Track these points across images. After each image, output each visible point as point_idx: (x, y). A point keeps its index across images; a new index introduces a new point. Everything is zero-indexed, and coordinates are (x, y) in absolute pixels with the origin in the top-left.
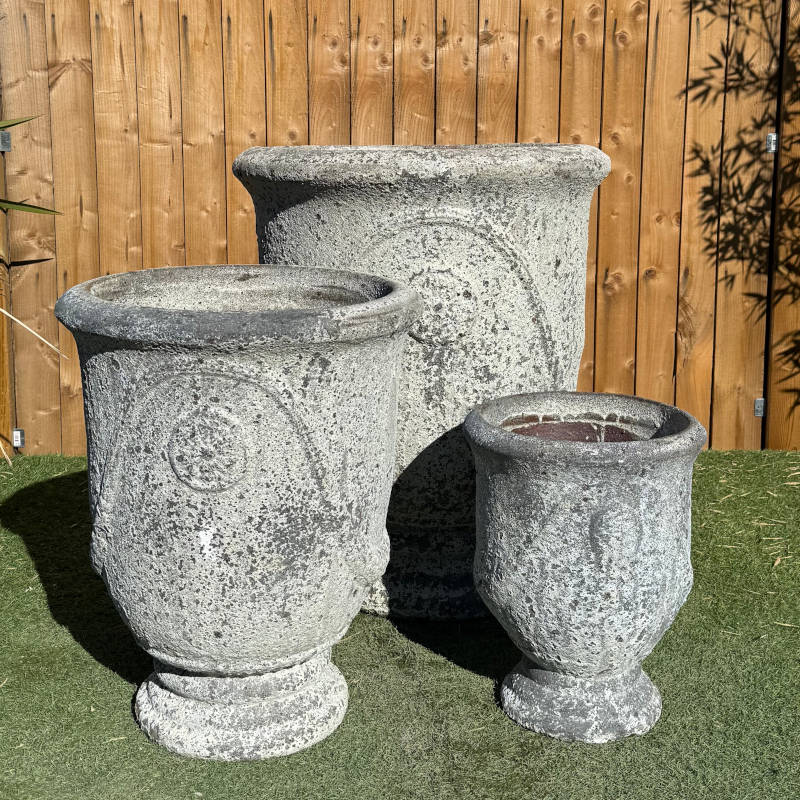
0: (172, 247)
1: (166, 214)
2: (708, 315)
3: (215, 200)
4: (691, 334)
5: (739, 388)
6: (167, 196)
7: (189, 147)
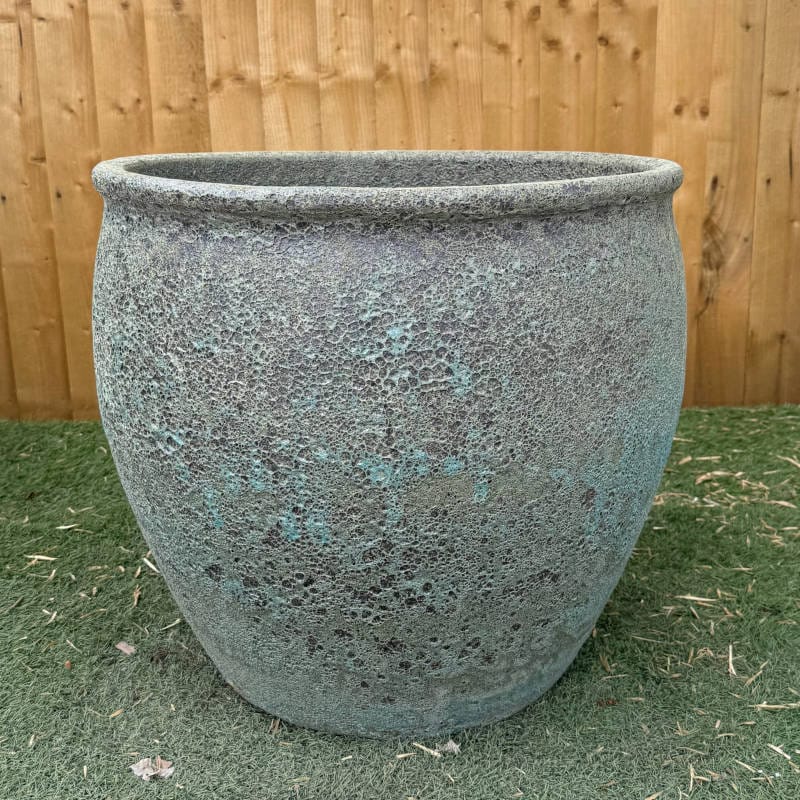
0: (29, 161)
1: (16, 118)
2: (741, 239)
3: (79, 96)
4: (718, 266)
5: (782, 336)
6: (17, 91)
7: (41, 23)
